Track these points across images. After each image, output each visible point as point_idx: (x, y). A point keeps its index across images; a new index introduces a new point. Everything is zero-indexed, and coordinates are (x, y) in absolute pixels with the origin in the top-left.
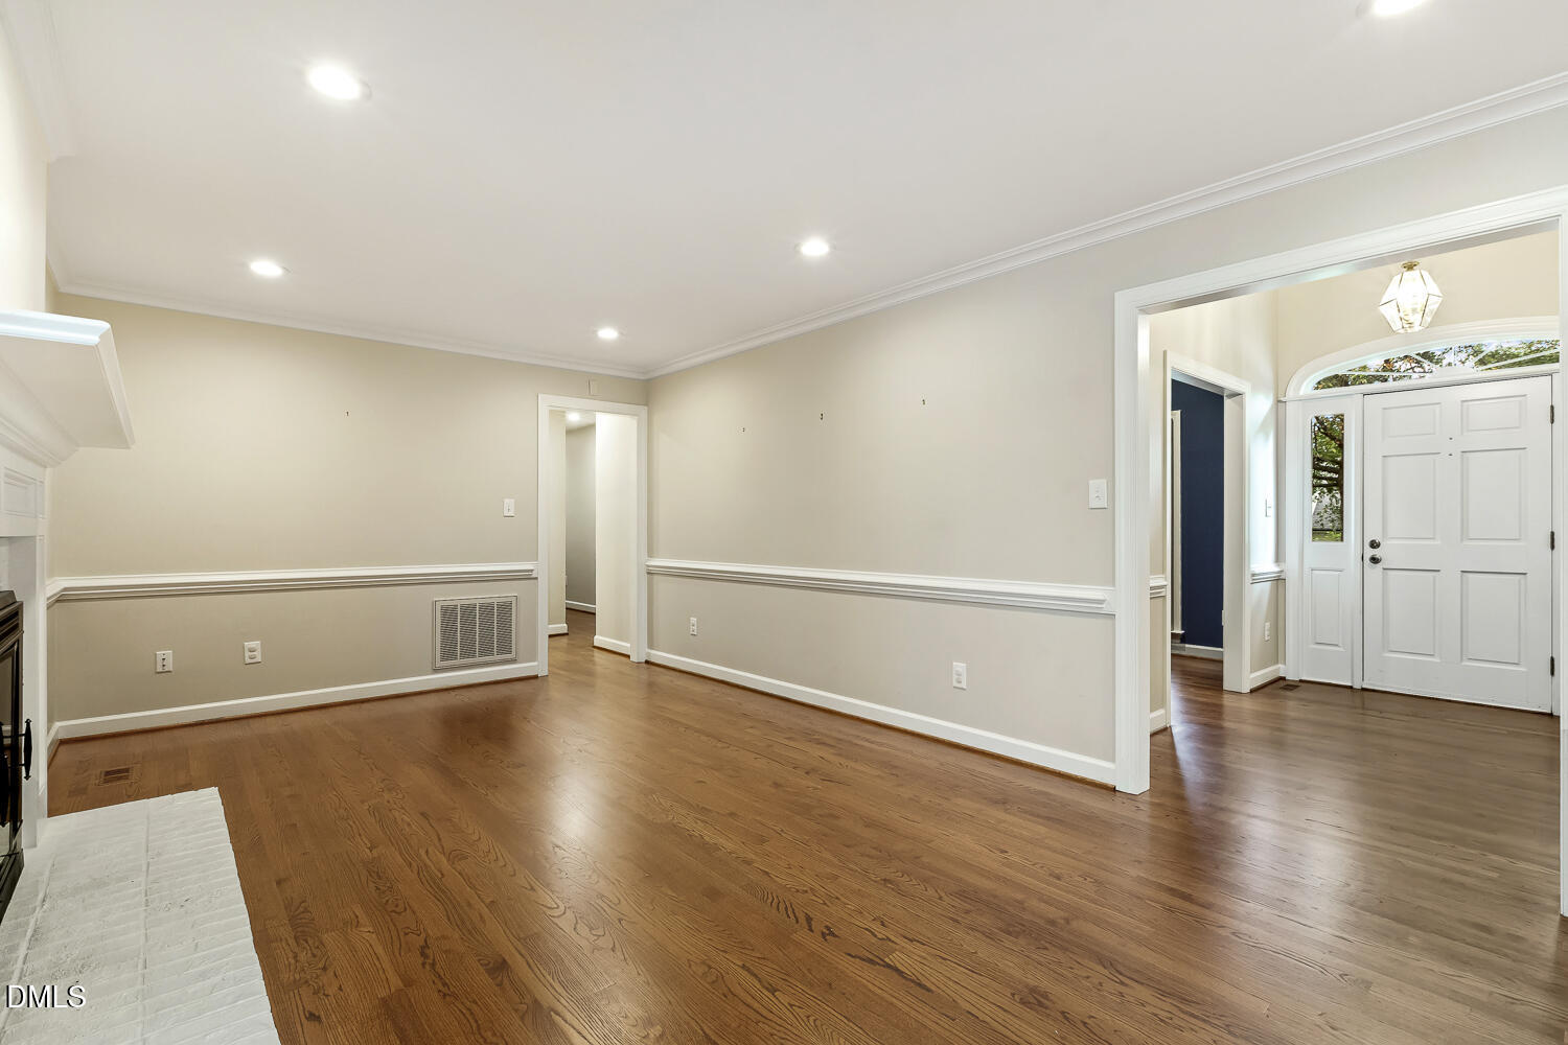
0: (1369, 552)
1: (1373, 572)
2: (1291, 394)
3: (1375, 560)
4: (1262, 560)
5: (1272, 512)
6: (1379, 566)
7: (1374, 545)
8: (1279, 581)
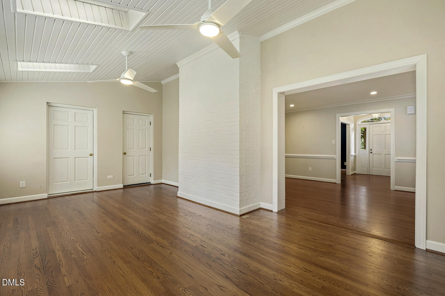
0: (370, 151)
1: (371, 155)
2: (357, 124)
3: (371, 152)
4: (353, 153)
5: (354, 144)
6: (372, 153)
7: (371, 150)
8: (355, 156)
